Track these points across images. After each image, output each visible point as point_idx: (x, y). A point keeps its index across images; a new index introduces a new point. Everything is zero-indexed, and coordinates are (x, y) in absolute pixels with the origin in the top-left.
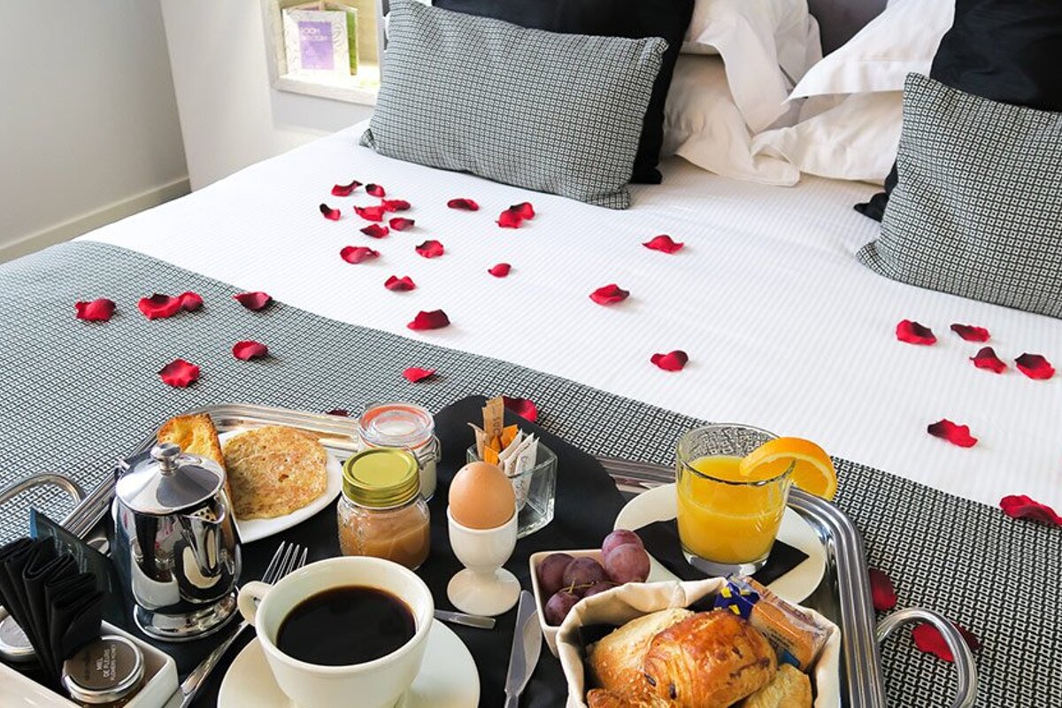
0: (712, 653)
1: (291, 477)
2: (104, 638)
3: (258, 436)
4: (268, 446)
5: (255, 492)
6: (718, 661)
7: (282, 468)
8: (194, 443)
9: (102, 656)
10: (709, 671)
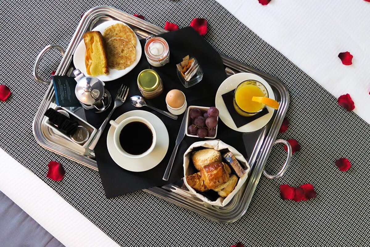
0: (213, 181)
1: (125, 52)
2: (79, 126)
3: (115, 28)
4: (118, 34)
5: (114, 56)
6: (214, 184)
7: (122, 47)
8: (95, 42)
9: (79, 133)
10: (211, 186)
